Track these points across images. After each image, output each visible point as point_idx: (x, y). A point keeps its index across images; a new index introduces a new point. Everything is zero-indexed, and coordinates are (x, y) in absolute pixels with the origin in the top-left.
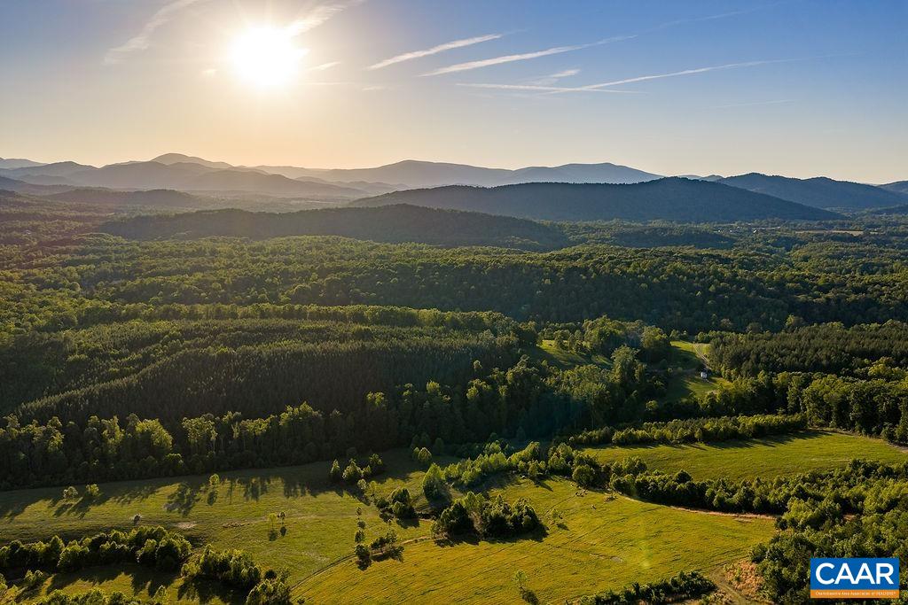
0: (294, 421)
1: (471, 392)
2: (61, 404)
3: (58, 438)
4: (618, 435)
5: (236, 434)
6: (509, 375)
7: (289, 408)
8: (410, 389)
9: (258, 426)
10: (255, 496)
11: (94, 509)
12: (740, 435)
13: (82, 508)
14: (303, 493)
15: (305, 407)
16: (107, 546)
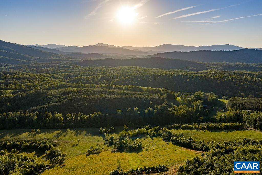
0: (95, 116)
1: (146, 111)
2: (40, 109)
3: (36, 117)
4: (182, 126)
5: (79, 119)
6: (159, 107)
7: (95, 113)
8: (129, 109)
9: (85, 117)
10: (77, 135)
11: (37, 135)
12: (220, 128)
13: (35, 135)
14: (90, 135)
15: (99, 113)
16: (33, 144)
